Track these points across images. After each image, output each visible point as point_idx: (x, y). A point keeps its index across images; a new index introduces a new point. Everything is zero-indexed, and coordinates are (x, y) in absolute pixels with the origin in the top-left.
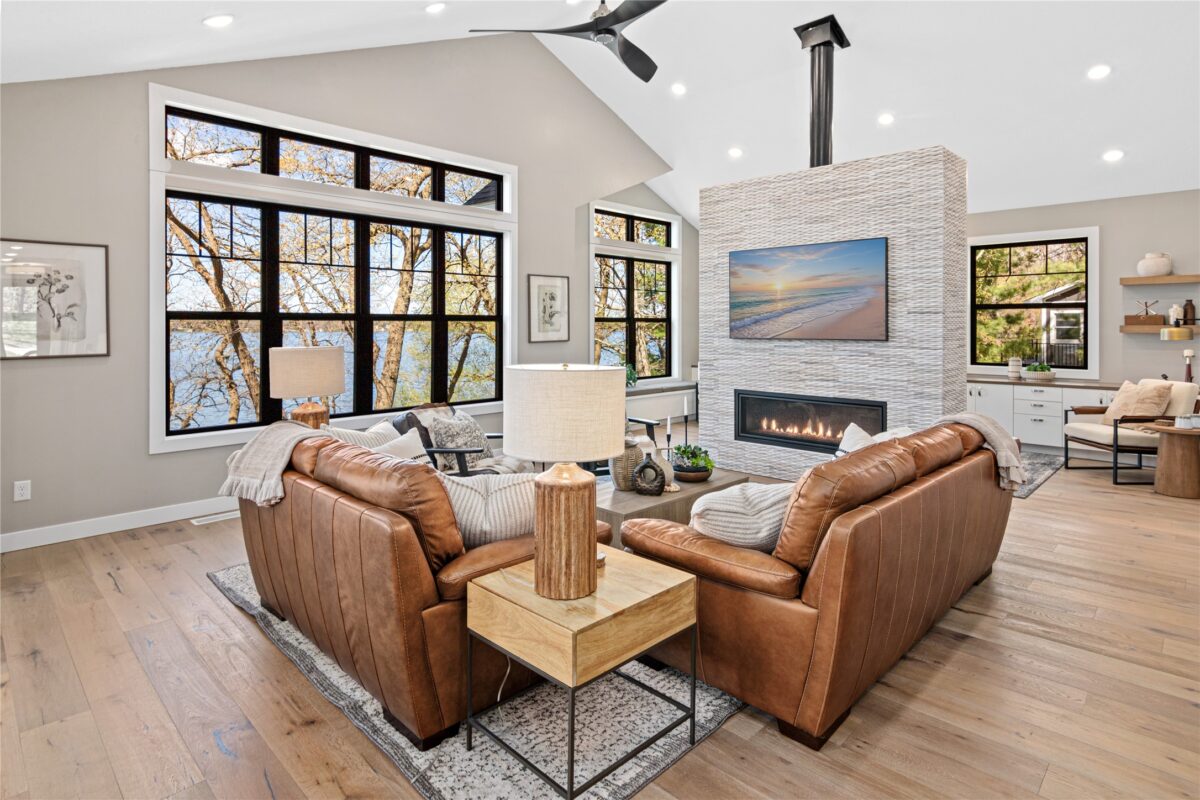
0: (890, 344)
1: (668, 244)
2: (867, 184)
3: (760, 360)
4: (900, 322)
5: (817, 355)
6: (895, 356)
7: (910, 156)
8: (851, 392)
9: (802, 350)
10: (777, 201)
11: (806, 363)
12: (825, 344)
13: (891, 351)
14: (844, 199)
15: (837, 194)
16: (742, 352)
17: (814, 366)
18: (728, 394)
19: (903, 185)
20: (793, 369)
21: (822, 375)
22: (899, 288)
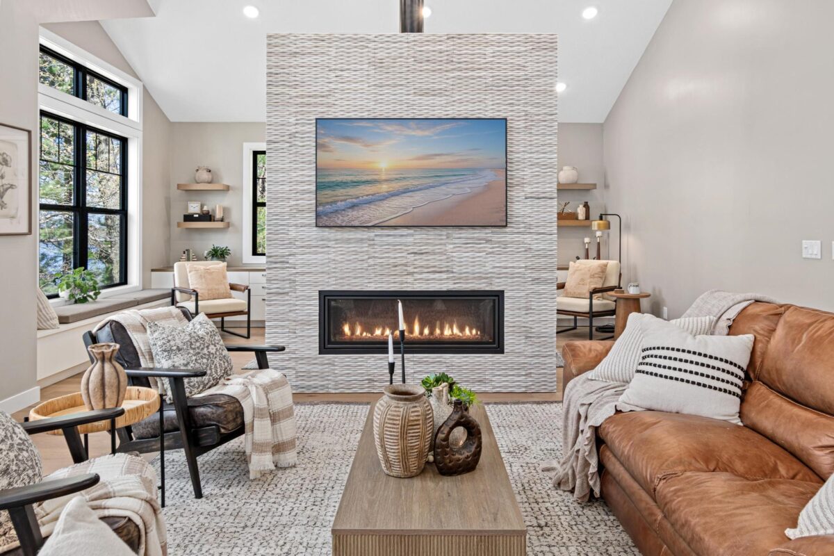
0: (507, 230)
1: (124, 111)
2: (485, 61)
3: (357, 253)
4: (519, 208)
5: (427, 244)
6: (512, 243)
7: (528, 39)
8: (467, 283)
9: (410, 239)
10: (378, 64)
11: (415, 253)
12: (437, 232)
13: (508, 238)
14: (459, 73)
15: (452, 67)
16: (330, 244)
17: (424, 257)
18: (309, 298)
19: (522, 67)
20: (399, 261)
21: (434, 267)
22: (516, 174)
